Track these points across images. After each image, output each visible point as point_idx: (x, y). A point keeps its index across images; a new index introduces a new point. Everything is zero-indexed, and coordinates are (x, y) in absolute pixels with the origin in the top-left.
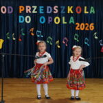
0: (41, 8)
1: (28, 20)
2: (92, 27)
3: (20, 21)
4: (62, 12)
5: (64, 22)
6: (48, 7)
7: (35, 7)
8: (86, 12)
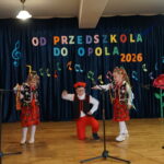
0: (79, 38)
1: (64, 52)
2: (140, 58)
3: (55, 54)
4: (104, 42)
5: (107, 54)
6: (87, 37)
7: (72, 37)
8: (132, 41)
